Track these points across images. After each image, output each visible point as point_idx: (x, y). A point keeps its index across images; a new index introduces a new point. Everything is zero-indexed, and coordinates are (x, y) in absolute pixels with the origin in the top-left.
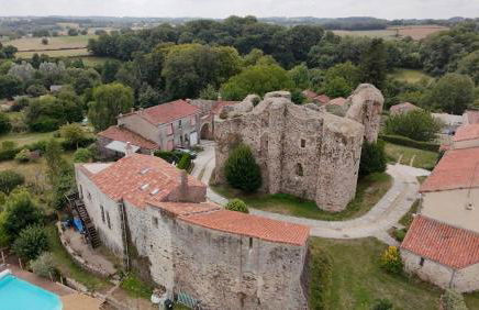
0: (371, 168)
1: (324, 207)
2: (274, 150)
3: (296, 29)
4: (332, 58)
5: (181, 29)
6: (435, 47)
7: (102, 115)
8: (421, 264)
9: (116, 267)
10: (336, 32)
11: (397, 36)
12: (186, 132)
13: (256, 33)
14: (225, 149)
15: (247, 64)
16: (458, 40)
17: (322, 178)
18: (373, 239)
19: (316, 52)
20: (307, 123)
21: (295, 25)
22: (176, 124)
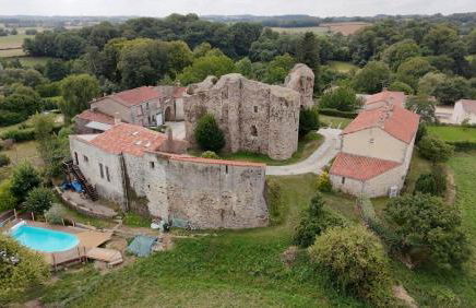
0: (307, 128)
1: (275, 157)
2: (233, 116)
3: (236, 26)
4: (272, 53)
5: (123, 27)
6: (361, 41)
7: (72, 102)
8: (343, 182)
9: (116, 211)
10: (274, 29)
11: (329, 32)
12: (153, 113)
13: (198, 31)
14: (194, 119)
15: (197, 56)
16: (380, 35)
17: (272, 134)
18: (312, 174)
19: (257, 48)
20: (258, 93)
21: (233, 23)
22: (144, 106)
